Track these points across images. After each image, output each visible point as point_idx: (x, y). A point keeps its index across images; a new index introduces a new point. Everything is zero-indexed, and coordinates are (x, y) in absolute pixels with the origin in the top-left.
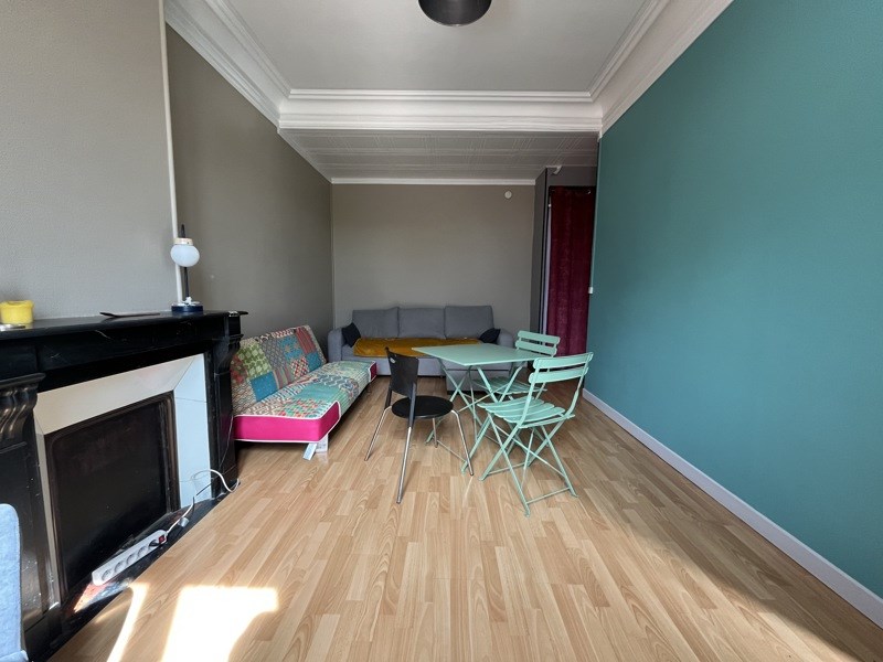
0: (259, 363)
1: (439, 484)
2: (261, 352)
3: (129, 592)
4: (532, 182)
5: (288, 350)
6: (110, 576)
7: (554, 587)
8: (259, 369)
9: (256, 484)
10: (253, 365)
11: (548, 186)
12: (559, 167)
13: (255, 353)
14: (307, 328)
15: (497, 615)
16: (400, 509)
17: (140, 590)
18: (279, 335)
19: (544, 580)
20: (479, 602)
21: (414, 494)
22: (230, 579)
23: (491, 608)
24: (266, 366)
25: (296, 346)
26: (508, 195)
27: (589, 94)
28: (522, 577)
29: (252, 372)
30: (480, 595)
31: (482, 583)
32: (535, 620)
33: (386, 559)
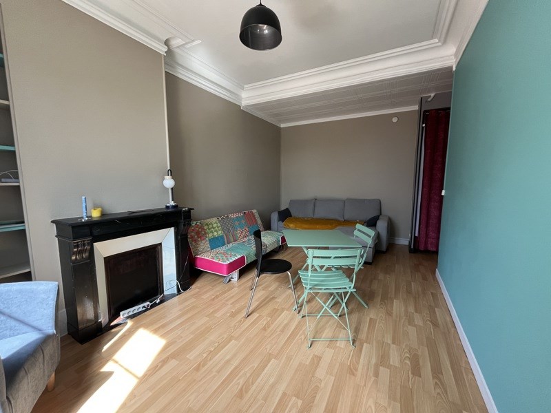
0: (216, 231)
1: (275, 313)
2: (219, 225)
3: (127, 323)
4: (416, 108)
5: (237, 223)
6: (126, 316)
7: (284, 394)
8: (215, 234)
9: (197, 290)
10: (212, 232)
11: (422, 110)
12: (433, 95)
13: (215, 225)
14: (254, 211)
15: (240, 395)
16: (244, 322)
17: (130, 323)
18: (233, 216)
19: (281, 388)
20: (238, 384)
21: (258, 315)
22: (155, 331)
23: (241, 390)
24: (220, 232)
25: (243, 222)
26: (395, 120)
27: (436, 40)
28: (272, 380)
29: (210, 235)
30: (242, 382)
31: (248, 375)
32: (257, 406)
33: (216, 344)
